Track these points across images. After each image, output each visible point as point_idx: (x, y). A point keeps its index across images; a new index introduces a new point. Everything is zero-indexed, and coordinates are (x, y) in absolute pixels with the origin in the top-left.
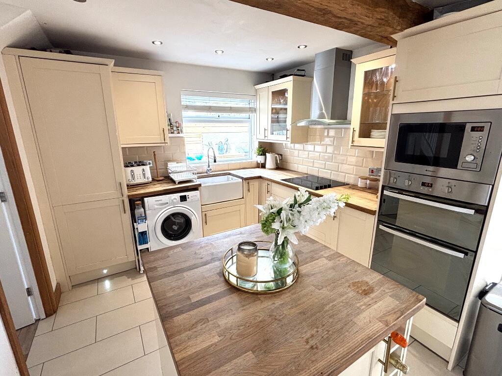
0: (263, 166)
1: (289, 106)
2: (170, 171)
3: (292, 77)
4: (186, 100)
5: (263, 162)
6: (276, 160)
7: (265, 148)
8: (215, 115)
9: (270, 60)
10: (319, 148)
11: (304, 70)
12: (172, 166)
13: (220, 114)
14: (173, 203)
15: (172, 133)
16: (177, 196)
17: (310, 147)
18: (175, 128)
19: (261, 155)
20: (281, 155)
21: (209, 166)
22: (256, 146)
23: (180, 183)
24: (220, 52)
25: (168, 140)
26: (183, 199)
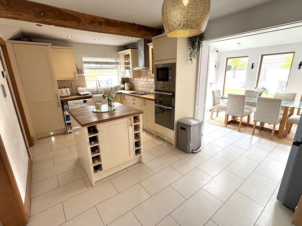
0: (124, 89)
1: (131, 61)
2: (79, 91)
3: (130, 49)
4: (85, 59)
5: (124, 87)
6: (130, 86)
7: (124, 81)
8: (100, 66)
9: (120, 42)
10: (145, 80)
11: (135, 46)
12: (80, 89)
13: (102, 65)
14: (80, 103)
15: (79, 74)
16: (82, 100)
17: (142, 80)
18: (80, 72)
19: (123, 84)
20: (132, 84)
21: (97, 89)
22: (120, 80)
23: (83, 95)
24: (97, 40)
25: (77, 77)
26: (85, 102)
